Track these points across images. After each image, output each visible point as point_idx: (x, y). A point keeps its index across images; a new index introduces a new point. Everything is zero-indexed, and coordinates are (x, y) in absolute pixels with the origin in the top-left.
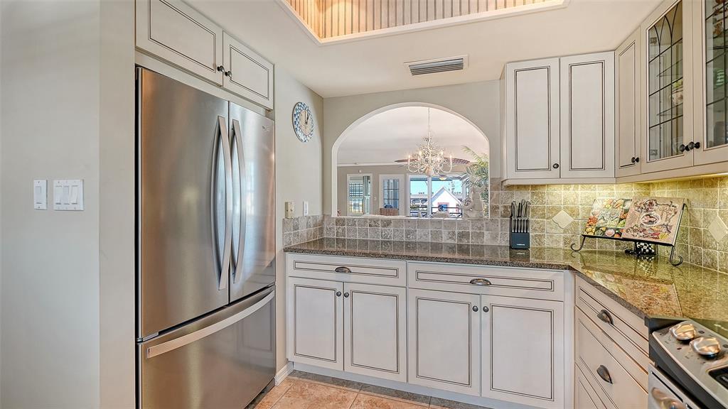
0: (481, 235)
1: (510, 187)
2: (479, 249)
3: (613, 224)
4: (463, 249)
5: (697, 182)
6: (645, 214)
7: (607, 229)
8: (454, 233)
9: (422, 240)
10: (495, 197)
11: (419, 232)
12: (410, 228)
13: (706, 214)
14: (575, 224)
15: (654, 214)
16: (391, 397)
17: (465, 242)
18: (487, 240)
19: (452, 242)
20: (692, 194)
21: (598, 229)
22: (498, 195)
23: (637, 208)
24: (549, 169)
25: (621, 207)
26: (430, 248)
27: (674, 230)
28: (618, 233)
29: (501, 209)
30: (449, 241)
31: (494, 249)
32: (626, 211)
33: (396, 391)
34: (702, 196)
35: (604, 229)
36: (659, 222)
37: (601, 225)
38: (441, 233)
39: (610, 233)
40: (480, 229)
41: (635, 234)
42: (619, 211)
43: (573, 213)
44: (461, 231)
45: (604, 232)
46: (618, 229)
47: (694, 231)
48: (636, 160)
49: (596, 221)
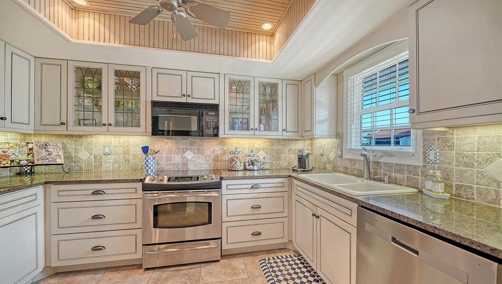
3: (25, 157)
6: (45, 150)
7: (20, 160)
13: (76, 149)
15: (50, 150)
20: (65, 140)
21: (12, 161)
23: (38, 147)
25: (26, 147)
27: (62, 157)
28: (30, 162)
32: (31, 149)
35: (18, 161)
36: (54, 154)
37: (15, 159)
39: (24, 162)
41: (43, 161)
42: (26, 150)
45: (19, 163)
46: (29, 160)
47: (68, 157)
48: (63, 124)
49: (8, 156)
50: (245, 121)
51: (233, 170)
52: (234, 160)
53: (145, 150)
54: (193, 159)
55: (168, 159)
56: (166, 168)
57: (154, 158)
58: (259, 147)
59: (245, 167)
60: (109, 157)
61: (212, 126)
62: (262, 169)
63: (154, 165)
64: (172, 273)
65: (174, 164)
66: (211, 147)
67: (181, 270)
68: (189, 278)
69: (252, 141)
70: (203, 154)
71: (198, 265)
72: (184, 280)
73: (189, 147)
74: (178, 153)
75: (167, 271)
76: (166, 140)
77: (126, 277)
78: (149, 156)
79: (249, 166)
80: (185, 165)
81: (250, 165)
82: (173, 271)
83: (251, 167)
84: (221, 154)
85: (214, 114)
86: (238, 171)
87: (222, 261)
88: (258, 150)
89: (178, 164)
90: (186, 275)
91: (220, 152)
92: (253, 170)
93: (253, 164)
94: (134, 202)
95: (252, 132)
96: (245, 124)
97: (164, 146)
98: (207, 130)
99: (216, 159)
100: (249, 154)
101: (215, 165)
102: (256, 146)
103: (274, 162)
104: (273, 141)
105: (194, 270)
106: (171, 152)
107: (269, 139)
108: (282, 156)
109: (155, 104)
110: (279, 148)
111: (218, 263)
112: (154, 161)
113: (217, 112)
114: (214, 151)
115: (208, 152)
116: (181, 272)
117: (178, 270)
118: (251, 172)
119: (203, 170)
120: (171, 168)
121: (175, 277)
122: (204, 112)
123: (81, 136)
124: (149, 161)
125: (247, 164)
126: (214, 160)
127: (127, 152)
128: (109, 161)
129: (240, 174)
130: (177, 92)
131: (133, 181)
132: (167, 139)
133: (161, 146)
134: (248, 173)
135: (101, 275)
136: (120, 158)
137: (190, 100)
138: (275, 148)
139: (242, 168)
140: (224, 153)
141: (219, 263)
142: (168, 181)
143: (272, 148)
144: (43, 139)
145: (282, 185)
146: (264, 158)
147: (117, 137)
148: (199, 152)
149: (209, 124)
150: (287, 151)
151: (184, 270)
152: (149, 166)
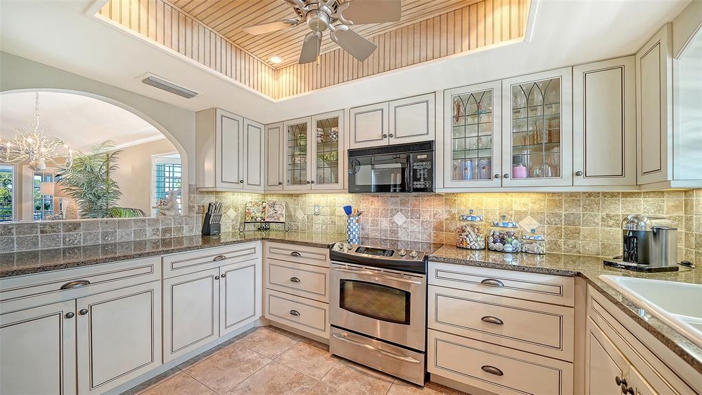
0: (180, 229)
1: (202, 193)
2: (179, 241)
3: (259, 215)
4: (165, 243)
5: (291, 195)
6: (273, 209)
7: (257, 217)
8: (158, 229)
9: (123, 240)
10: (192, 198)
11: (119, 232)
12: (109, 230)
13: (295, 208)
14: (237, 216)
15: (276, 209)
16: (145, 390)
17: (168, 236)
18: (186, 232)
19: (157, 237)
20: (288, 199)
21: (252, 218)
22: (194, 198)
23: (269, 206)
24: (238, 183)
25: (261, 206)
26: (133, 247)
27: (284, 215)
28: (262, 220)
29: (196, 208)
30: (154, 237)
31: (191, 238)
32: (264, 208)
33: (141, 385)
34: (293, 201)
35: (255, 218)
36: (279, 213)
37: (253, 216)
38: (145, 230)
39: (259, 219)
40: (180, 224)
41: (271, 219)
42: (261, 208)
43: (236, 210)
44: (164, 227)
46: (262, 217)
47: (289, 216)
48: (280, 183)
49: (250, 214)
50: (484, 162)
51: (463, 248)
52: (464, 231)
53: (348, 210)
54: (405, 226)
55: (375, 223)
56: (371, 235)
57: (358, 221)
58: (524, 209)
59: (487, 243)
60: (318, 217)
61: (422, 176)
62: (526, 252)
63: (357, 230)
64: (356, 373)
65: (381, 231)
66: (431, 210)
67: (367, 374)
68: (371, 391)
69: (508, 198)
70: (419, 218)
71: (389, 379)
72: (364, 389)
73: (399, 208)
74: (385, 216)
75: (352, 368)
76: (371, 199)
77: (313, 355)
78: (352, 218)
79: (494, 242)
80: (394, 232)
81: (497, 243)
82: (358, 371)
83: (498, 246)
84: (447, 219)
85: (424, 156)
86: (471, 249)
87: (426, 390)
88: (520, 216)
89: (386, 231)
90: (370, 384)
91: (446, 216)
92: (503, 252)
93: (503, 241)
94: (323, 270)
95: (497, 182)
96: (484, 168)
97: (370, 206)
98: (415, 183)
99: (439, 228)
100: (496, 222)
101: (437, 236)
102: (516, 207)
103: (561, 242)
104: (557, 198)
105: (383, 383)
106: (377, 214)
107: (549, 193)
108: (584, 230)
109: (352, 153)
110: (574, 211)
111: (418, 390)
112: (357, 224)
113: (430, 153)
114: (435, 215)
115: (426, 216)
116: (365, 377)
117: (365, 373)
118: (498, 254)
119: (419, 243)
120: (378, 235)
121: (357, 380)
122: (411, 155)
123: (298, 195)
124: (352, 224)
125: (491, 239)
126: (435, 228)
127: (333, 214)
128: (318, 222)
129: (477, 257)
130: (377, 134)
131: (322, 246)
132: (373, 196)
133: (366, 206)
134: (493, 257)
135: (296, 342)
136: (327, 219)
137: (393, 142)
138: (563, 213)
139: (482, 245)
140: (453, 218)
141: (421, 391)
142: (356, 251)
143: (557, 210)
144: (274, 199)
145: (557, 290)
146: (533, 231)
147: (325, 195)
148: (414, 214)
149: (418, 174)
150: (598, 220)
151: (371, 376)
152: (352, 230)
